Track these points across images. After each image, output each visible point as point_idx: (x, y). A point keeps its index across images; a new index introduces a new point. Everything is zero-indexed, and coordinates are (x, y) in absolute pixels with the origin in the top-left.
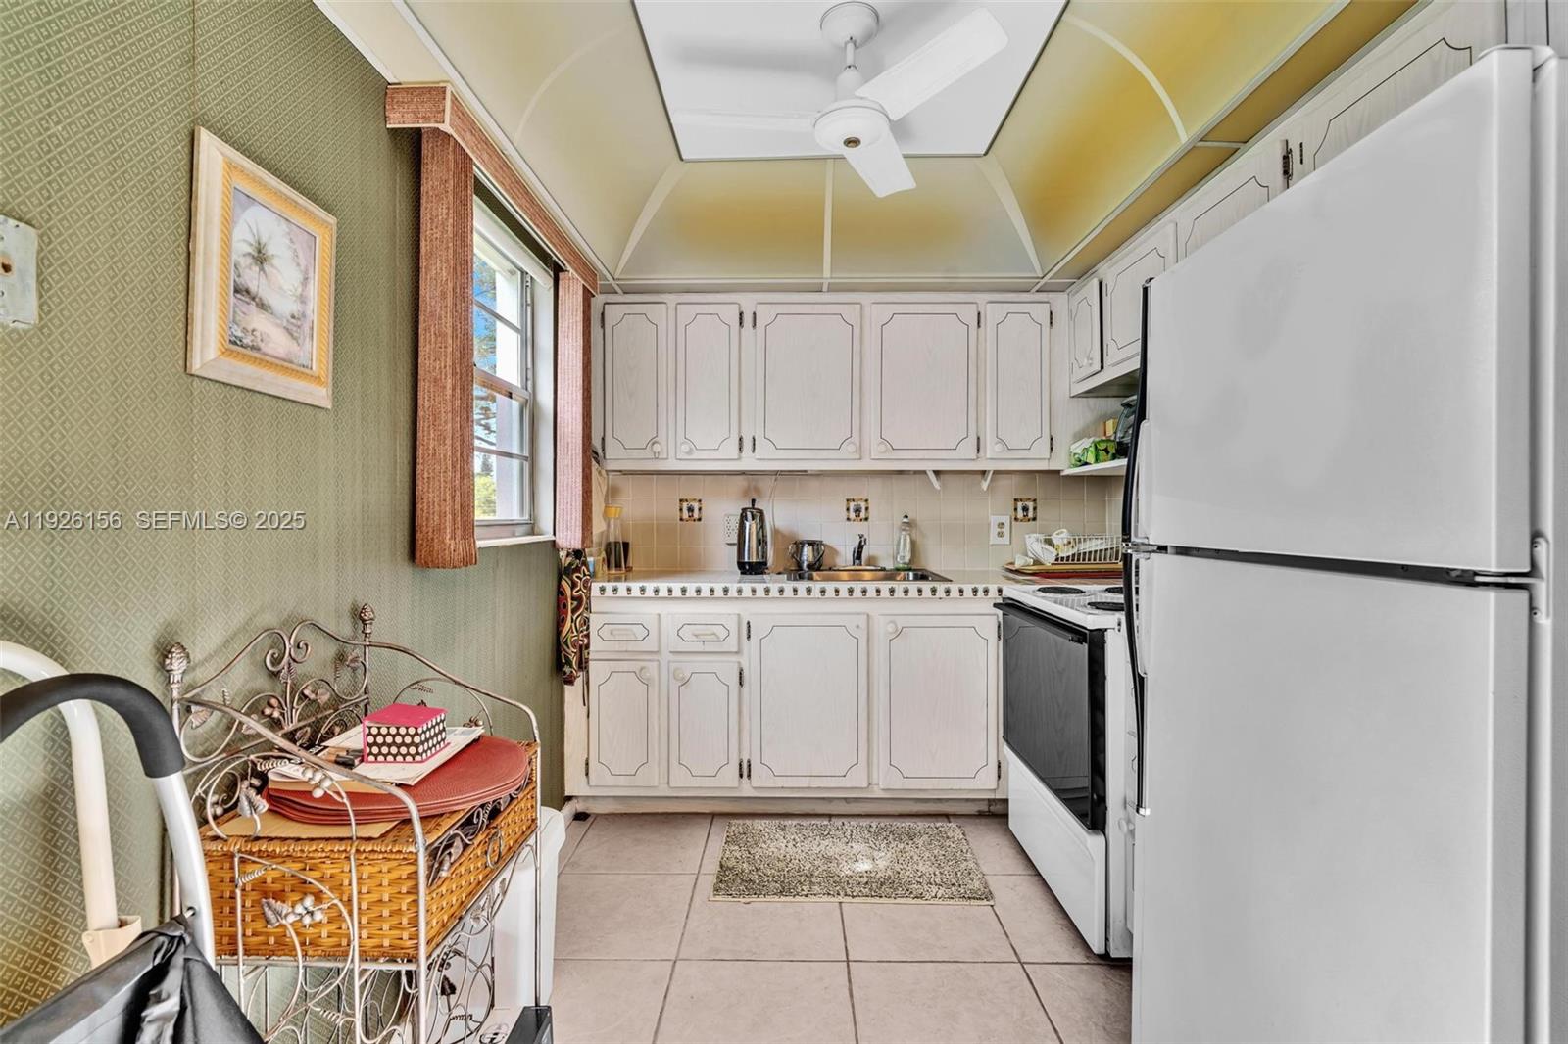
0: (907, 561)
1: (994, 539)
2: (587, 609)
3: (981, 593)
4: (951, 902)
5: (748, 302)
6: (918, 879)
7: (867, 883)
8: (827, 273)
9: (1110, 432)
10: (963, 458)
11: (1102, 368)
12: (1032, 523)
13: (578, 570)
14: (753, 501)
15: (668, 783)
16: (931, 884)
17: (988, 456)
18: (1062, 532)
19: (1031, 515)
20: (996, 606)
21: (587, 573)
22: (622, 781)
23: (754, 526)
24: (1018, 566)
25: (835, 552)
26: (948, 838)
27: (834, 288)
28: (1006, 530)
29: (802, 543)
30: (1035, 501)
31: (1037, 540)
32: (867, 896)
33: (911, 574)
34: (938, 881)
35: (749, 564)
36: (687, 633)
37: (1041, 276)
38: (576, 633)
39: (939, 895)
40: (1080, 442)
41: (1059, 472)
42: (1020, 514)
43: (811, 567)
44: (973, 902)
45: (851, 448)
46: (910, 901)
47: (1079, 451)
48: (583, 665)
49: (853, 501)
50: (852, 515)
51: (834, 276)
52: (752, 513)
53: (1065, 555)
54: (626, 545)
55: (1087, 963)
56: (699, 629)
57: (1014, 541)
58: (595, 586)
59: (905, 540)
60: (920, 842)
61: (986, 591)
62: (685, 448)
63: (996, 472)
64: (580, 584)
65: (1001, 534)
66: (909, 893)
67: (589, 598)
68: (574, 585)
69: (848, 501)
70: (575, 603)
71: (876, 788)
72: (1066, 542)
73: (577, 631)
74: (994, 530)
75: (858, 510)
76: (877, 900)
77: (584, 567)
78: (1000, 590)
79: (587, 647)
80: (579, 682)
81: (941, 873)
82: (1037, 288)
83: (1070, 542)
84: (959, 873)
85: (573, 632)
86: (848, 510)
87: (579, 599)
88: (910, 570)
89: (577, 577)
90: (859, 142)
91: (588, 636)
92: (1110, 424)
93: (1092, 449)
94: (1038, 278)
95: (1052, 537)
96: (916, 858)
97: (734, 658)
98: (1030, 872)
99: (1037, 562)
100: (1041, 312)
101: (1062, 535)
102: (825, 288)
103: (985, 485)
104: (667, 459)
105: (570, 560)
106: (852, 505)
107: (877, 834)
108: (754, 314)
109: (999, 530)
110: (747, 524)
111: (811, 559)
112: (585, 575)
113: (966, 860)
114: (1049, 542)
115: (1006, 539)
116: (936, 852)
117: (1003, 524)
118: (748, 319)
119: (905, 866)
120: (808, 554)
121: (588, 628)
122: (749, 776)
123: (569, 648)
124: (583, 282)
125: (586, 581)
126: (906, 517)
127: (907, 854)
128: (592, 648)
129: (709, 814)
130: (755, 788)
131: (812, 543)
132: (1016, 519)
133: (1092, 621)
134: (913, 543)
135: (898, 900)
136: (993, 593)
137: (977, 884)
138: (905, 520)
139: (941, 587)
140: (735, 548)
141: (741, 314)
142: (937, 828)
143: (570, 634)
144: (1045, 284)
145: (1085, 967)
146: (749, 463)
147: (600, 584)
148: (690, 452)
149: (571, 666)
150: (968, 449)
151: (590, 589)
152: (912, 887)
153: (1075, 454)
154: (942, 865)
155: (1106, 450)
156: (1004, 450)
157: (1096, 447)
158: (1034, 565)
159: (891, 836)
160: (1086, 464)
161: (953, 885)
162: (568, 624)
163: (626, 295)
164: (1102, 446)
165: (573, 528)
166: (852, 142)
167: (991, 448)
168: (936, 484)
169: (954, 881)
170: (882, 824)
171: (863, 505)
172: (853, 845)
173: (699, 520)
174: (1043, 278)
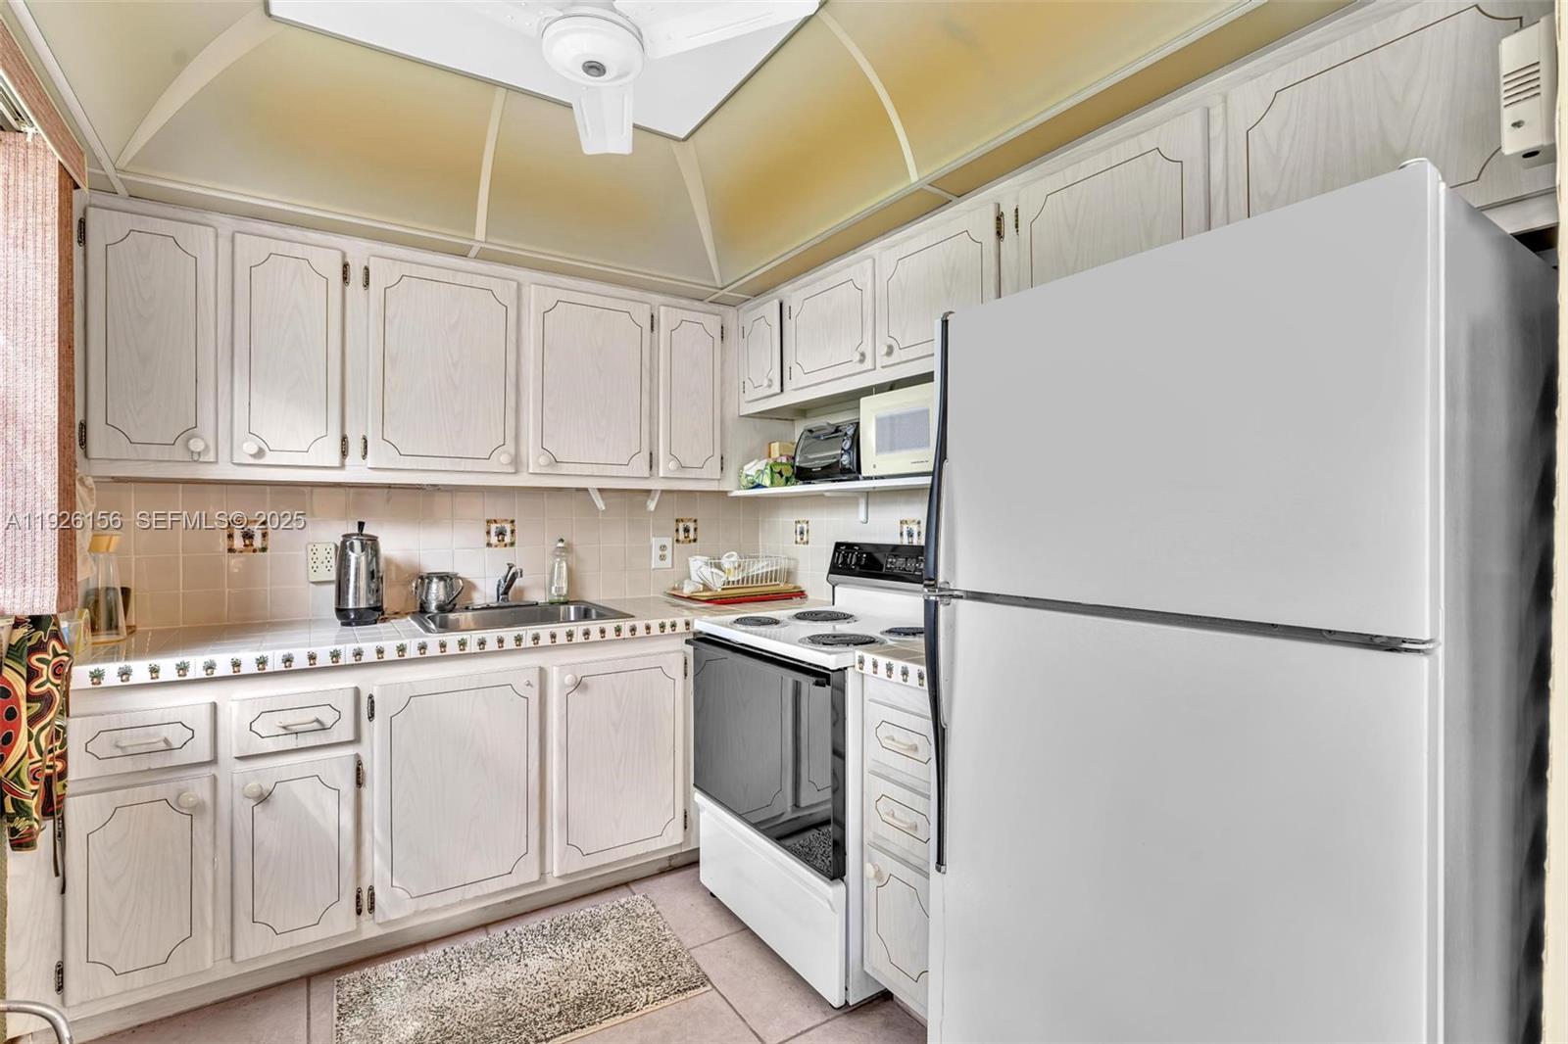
0: (565, 591)
1: (655, 563)
2: (61, 713)
3: (668, 630)
4: (666, 1002)
5: (359, 251)
6: (620, 985)
7: (560, 1013)
8: (480, 233)
9: (775, 454)
10: (632, 475)
11: (782, 391)
12: (693, 544)
13: (40, 647)
14: (361, 525)
15: (232, 957)
16: (637, 987)
17: (661, 475)
18: (732, 556)
19: (692, 536)
20: (688, 642)
21: (60, 650)
22: (139, 979)
23: (363, 558)
24: (687, 591)
25: (470, 586)
26: (638, 916)
27: (484, 256)
28: (668, 553)
29: (430, 577)
30: (695, 521)
31: (706, 564)
32: (565, 1033)
33: (572, 608)
34: (644, 979)
35: (356, 610)
36: (268, 725)
37: (720, 286)
38: (37, 757)
39: (651, 999)
40: (752, 463)
41: (726, 492)
42: (682, 535)
43: (441, 608)
44: (690, 994)
45: (505, 459)
46: (619, 1019)
47: (752, 472)
48: (52, 807)
49: (495, 521)
50: (494, 540)
51: (489, 240)
52: (361, 541)
53: (735, 579)
54: (126, 592)
55: (828, 1021)
56: (289, 718)
57: (675, 565)
58: (80, 675)
59: (560, 567)
60: (608, 931)
61: (674, 625)
62: (251, 447)
63: (662, 491)
64: (46, 672)
65: (663, 558)
66: (616, 1009)
67: (66, 694)
68: (32, 675)
69: (488, 522)
70: (37, 706)
71: (548, 876)
72: (736, 565)
73: (41, 753)
74: (656, 552)
75: (501, 533)
76: (580, 1033)
77: (54, 642)
78: (687, 624)
79: (62, 775)
80: (45, 838)
81: (644, 967)
82: (710, 299)
83: (740, 566)
84: (664, 960)
85: (31, 757)
86: (488, 533)
87: (47, 700)
88: (566, 603)
89: (38, 660)
90: (604, 71)
91: (63, 757)
92: (775, 447)
93: (768, 471)
94: (716, 288)
95: (722, 561)
96: (609, 955)
97: (350, 751)
98: (734, 930)
99: (706, 588)
100: (712, 324)
101: (733, 559)
102: (472, 254)
103: (652, 506)
104: (216, 462)
105: (22, 632)
106: (493, 527)
107: (554, 936)
108: (367, 269)
109: (661, 553)
110: (353, 556)
111: (442, 597)
112: (56, 654)
113: (666, 940)
114: (719, 566)
115: (668, 563)
116: (630, 939)
117: (664, 546)
118: (356, 275)
119: (599, 971)
120: (436, 592)
121: (64, 744)
122: (372, 909)
123: (23, 786)
124: (59, 157)
125: (60, 665)
126: (562, 540)
127: (598, 953)
128: (72, 776)
129: (301, 978)
130: (380, 924)
131: (442, 577)
132: (678, 541)
133: (826, 659)
134: (570, 571)
135: (606, 1023)
136: (681, 628)
137: (688, 970)
138: (560, 545)
139: (626, 625)
140: (333, 588)
141: (345, 266)
142: (622, 906)
143: (27, 761)
144: (724, 295)
145: (827, 1026)
146: (357, 471)
147: (92, 668)
148: (260, 453)
149: (28, 816)
150: (640, 466)
151: (68, 678)
152: (616, 999)
153: (747, 476)
154: (643, 955)
155: (780, 473)
156: (678, 468)
157: (772, 470)
158: (704, 590)
159: (572, 934)
160: (759, 486)
161: (662, 978)
162: (22, 743)
163: (134, 201)
164: (777, 469)
165: (38, 579)
166: (595, 68)
167: (665, 467)
168: (601, 505)
169: (662, 973)
170: (557, 920)
171: (508, 527)
172: (527, 961)
173: (264, 549)
174: (722, 289)
